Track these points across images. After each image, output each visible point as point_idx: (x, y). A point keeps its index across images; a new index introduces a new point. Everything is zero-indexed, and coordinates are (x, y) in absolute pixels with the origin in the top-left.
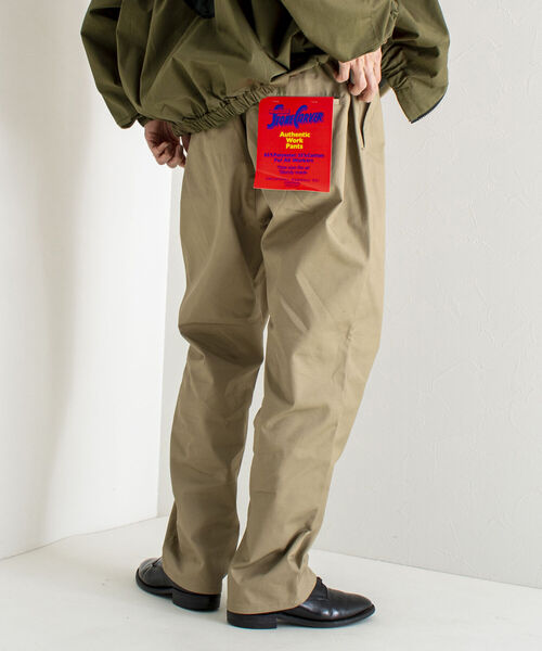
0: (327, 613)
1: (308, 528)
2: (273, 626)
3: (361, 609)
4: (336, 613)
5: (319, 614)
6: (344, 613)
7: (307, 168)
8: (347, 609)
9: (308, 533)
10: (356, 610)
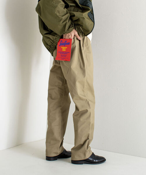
0: (95, 161)
1: (88, 139)
2: (82, 164)
3: (103, 160)
4: (97, 161)
5: (93, 161)
6: (99, 161)
7: (66, 55)
8: (99, 160)
9: (88, 140)
10: (101, 160)
